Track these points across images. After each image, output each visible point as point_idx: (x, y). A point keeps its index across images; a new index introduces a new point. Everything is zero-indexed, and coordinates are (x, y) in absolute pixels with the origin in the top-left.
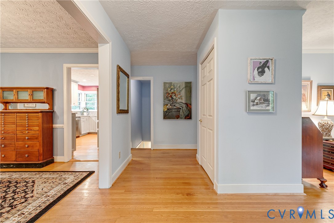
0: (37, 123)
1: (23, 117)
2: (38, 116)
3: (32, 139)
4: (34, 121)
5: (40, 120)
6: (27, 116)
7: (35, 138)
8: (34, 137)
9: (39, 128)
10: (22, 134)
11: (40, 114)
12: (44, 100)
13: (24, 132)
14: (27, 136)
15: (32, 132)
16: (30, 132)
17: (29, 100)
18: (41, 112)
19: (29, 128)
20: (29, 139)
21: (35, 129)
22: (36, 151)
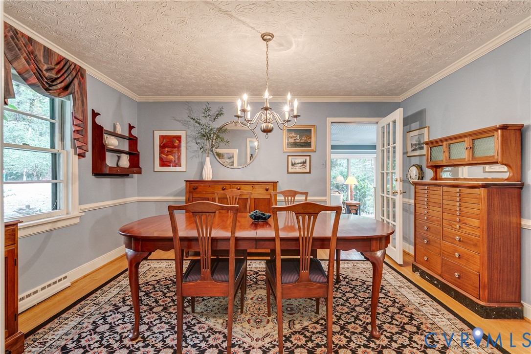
0: (478, 211)
1: (453, 195)
2: (478, 196)
3: (467, 243)
4: (470, 205)
5: (483, 206)
6: (458, 194)
7: (471, 242)
8: (471, 240)
9: (481, 222)
10: (450, 227)
11: (483, 191)
12: (496, 157)
13: (453, 224)
14: (459, 236)
15: (468, 228)
16: (464, 229)
17: (467, 160)
18: (485, 186)
19: (462, 218)
20: (462, 241)
21: (472, 224)
22: (474, 273)
